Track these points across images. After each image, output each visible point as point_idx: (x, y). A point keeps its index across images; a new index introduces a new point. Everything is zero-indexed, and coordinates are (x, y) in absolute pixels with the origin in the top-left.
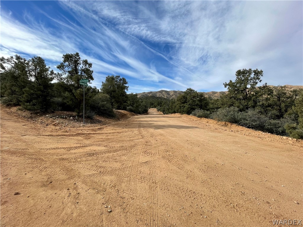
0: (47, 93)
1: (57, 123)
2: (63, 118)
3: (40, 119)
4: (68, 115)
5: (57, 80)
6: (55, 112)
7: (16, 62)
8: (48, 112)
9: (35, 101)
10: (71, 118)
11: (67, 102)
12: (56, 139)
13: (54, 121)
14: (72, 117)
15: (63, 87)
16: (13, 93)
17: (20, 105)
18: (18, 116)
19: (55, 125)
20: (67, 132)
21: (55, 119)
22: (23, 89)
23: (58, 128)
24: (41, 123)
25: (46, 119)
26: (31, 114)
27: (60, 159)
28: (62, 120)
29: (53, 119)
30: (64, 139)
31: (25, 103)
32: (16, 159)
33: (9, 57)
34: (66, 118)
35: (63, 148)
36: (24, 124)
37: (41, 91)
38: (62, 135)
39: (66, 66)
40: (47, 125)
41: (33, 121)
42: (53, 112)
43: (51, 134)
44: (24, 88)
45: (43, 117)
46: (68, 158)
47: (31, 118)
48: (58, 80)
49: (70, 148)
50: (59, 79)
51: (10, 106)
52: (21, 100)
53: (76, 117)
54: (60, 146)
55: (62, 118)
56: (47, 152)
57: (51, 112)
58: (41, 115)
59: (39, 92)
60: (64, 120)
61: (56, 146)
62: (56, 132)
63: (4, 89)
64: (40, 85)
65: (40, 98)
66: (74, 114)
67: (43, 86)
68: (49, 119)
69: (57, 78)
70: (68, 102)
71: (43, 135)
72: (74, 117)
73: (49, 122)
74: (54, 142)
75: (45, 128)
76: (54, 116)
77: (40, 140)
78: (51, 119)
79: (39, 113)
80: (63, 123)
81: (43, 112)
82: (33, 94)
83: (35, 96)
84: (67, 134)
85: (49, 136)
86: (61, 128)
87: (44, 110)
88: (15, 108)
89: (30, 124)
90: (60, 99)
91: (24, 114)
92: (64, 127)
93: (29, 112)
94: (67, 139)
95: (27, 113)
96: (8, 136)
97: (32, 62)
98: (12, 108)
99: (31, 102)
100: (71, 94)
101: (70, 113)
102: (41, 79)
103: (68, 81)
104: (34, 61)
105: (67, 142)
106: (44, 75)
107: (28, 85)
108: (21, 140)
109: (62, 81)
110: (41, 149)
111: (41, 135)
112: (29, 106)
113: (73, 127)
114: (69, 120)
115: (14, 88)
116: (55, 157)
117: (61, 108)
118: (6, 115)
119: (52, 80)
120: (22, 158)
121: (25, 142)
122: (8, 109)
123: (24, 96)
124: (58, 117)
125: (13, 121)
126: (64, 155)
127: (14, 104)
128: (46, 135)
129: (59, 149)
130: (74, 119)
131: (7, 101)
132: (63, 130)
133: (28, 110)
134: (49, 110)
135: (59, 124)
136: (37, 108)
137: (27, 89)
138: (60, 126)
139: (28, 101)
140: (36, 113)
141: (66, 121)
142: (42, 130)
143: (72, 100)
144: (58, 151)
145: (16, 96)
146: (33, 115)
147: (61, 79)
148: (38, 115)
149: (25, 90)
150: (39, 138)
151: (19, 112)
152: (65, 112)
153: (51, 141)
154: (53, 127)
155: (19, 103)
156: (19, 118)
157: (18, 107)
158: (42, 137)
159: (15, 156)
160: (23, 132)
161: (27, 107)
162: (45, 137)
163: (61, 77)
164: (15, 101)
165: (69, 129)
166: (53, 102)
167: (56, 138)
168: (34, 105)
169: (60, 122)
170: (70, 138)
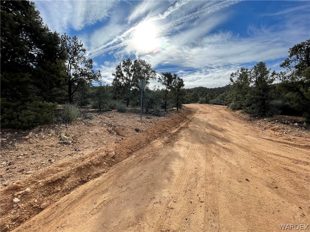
0: (266, 96)
1: (276, 128)
2: (285, 123)
3: (258, 122)
4: (291, 120)
5: (278, 80)
6: (273, 115)
7: (240, 74)
8: (266, 116)
9: (254, 105)
10: (296, 124)
11: (291, 104)
12: (277, 146)
13: (273, 125)
14: (298, 123)
15: (287, 87)
16: (238, 99)
17: (242, 109)
18: (240, 118)
19: (274, 130)
20: (290, 140)
21: (274, 123)
22: (246, 96)
23: (278, 133)
24: (259, 126)
25: (264, 122)
26: (250, 116)
27: (285, 169)
28: (282, 126)
29: (272, 123)
30: (287, 148)
31: (246, 107)
32: (243, 152)
33: (236, 71)
34: (288, 124)
35: (288, 158)
36: (245, 125)
37: (260, 95)
38: (284, 143)
39: (292, 61)
40: (265, 129)
41: (252, 123)
42: (271, 116)
43: (270, 138)
44: (246, 94)
45: (261, 121)
46: (295, 171)
47: (250, 120)
48: (280, 80)
49: (298, 162)
50: (282, 78)
51: (235, 110)
52: (243, 105)
53: (305, 124)
54: (283, 154)
55: (283, 123)
56: (268, 156)
57: (269, 116)
58: (259, 119)
59: (258, 96)
60: (285, 125)
61: (277, 152)
62: (276, 137)
63: (232, 97)
64: (260, 89)
65: (259, 101)
66: (300, 119)
67: (263, 90)
68: (267, 122)
69: (279, 78)
70: (293, 104)
71: (263, 138)
72: (300, 123)
73: (267, 126)
74: (275, 148)
75: (263, 132)
76: (272, 121)
77: (260, 142)
78: (269, 123)
79: (256, 116)
80: (284, 129)
81: (260, 116)
82: (252, 99)
83: (254, 100)
84: (291, 143)
85: (268, 140)
86: (281, 134)
87: (262, 113)
88: (238, 111)
89: (250, 126)
90: (279, 102)
91: (245, 117)
92: (285, 133)
93: (248, 115)
94: (291, 149)
95: (247, 116)
96: (236, 133)
97: (254, 69)
98: (236, 111)
99: (251, 106)
100: (298, 95)
101: (295, 118)
102: (261, 83)
103: (293, 79)
104: (256, 68)
105: (291, 152)
106: (264, 79)
107: (249, 91)
108: (244, 138)
109: (286, 80)
110: (262, 151)
111: (260, 138)
112: (249, 109)
113: (300, 136)
114: (293, 126)
115: (238, 95)
116: (278, 164)
117: (281, 111)
118: (233, 117)
119: (272, 82)
120: (247, 153)
121: (248, 140)
122: (233, 112)
123: (246, 101)
124: (277, 122)
125: (237, 122)
126: (289, 166)
127: (238, 108)
128: (266, 139)
129: (281, 156)
130: (301, 127)
131: (233, 106)
132: (285, 137)
133: (248, 113)
134: (266, 114)
135: (279, 129)
136: (256, 111)
137: (248, 95)
138: (280, 132)
139: (248, 106)
140: (255, 116)
141: (288, 127)
142: (260, 133)
143: (298, 101)
144: (281, 159)
145: (239, 101)
146: (252, 118)
147: (285, 78)
148: (256, 118)
149: (247, 96)
150: (259, 140)
151: (241, 115)
152: (287, 116)
153: (271, 145)
154: (272, 132)
155: (241, 107)
156: (241, 119)
157: (240, 111)
158: (262, 139)
159: (242, 150)
160: (245, 132)
161: (247, 110)
162: (265, 140)
163: (285, 75)
164: (238, 106)
165: (293, 137)
166: (272, 105)
167: (276, 144)
168: (253, 109)
169: (281, 127)
170: (296, 148)
